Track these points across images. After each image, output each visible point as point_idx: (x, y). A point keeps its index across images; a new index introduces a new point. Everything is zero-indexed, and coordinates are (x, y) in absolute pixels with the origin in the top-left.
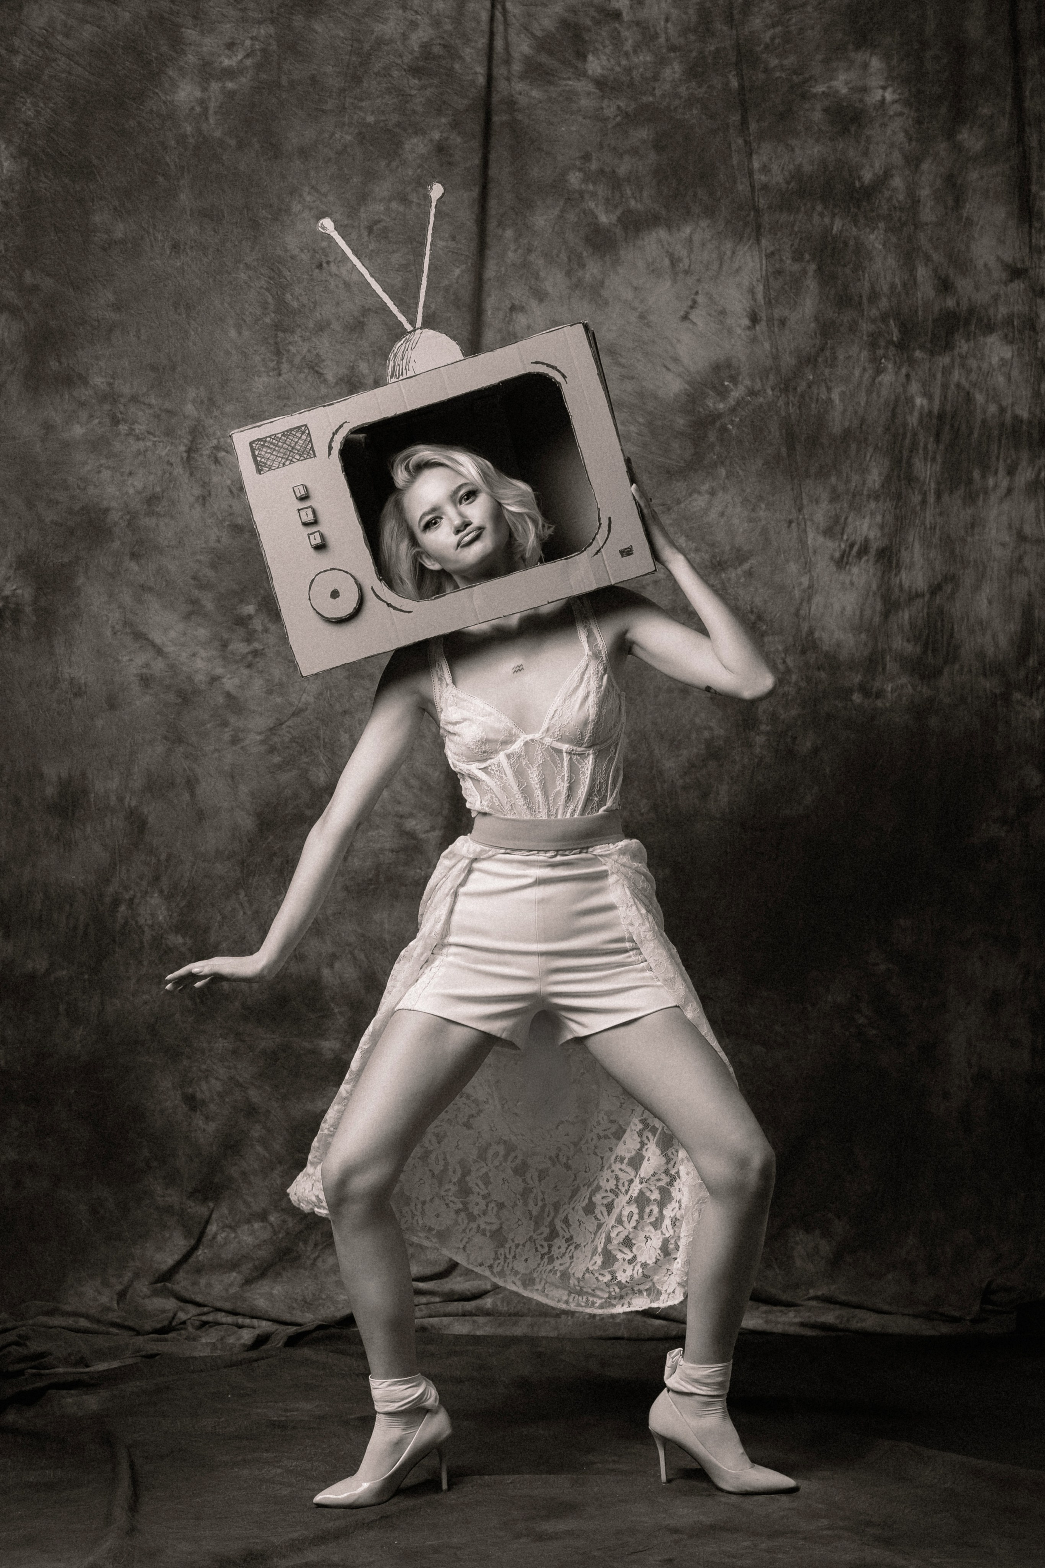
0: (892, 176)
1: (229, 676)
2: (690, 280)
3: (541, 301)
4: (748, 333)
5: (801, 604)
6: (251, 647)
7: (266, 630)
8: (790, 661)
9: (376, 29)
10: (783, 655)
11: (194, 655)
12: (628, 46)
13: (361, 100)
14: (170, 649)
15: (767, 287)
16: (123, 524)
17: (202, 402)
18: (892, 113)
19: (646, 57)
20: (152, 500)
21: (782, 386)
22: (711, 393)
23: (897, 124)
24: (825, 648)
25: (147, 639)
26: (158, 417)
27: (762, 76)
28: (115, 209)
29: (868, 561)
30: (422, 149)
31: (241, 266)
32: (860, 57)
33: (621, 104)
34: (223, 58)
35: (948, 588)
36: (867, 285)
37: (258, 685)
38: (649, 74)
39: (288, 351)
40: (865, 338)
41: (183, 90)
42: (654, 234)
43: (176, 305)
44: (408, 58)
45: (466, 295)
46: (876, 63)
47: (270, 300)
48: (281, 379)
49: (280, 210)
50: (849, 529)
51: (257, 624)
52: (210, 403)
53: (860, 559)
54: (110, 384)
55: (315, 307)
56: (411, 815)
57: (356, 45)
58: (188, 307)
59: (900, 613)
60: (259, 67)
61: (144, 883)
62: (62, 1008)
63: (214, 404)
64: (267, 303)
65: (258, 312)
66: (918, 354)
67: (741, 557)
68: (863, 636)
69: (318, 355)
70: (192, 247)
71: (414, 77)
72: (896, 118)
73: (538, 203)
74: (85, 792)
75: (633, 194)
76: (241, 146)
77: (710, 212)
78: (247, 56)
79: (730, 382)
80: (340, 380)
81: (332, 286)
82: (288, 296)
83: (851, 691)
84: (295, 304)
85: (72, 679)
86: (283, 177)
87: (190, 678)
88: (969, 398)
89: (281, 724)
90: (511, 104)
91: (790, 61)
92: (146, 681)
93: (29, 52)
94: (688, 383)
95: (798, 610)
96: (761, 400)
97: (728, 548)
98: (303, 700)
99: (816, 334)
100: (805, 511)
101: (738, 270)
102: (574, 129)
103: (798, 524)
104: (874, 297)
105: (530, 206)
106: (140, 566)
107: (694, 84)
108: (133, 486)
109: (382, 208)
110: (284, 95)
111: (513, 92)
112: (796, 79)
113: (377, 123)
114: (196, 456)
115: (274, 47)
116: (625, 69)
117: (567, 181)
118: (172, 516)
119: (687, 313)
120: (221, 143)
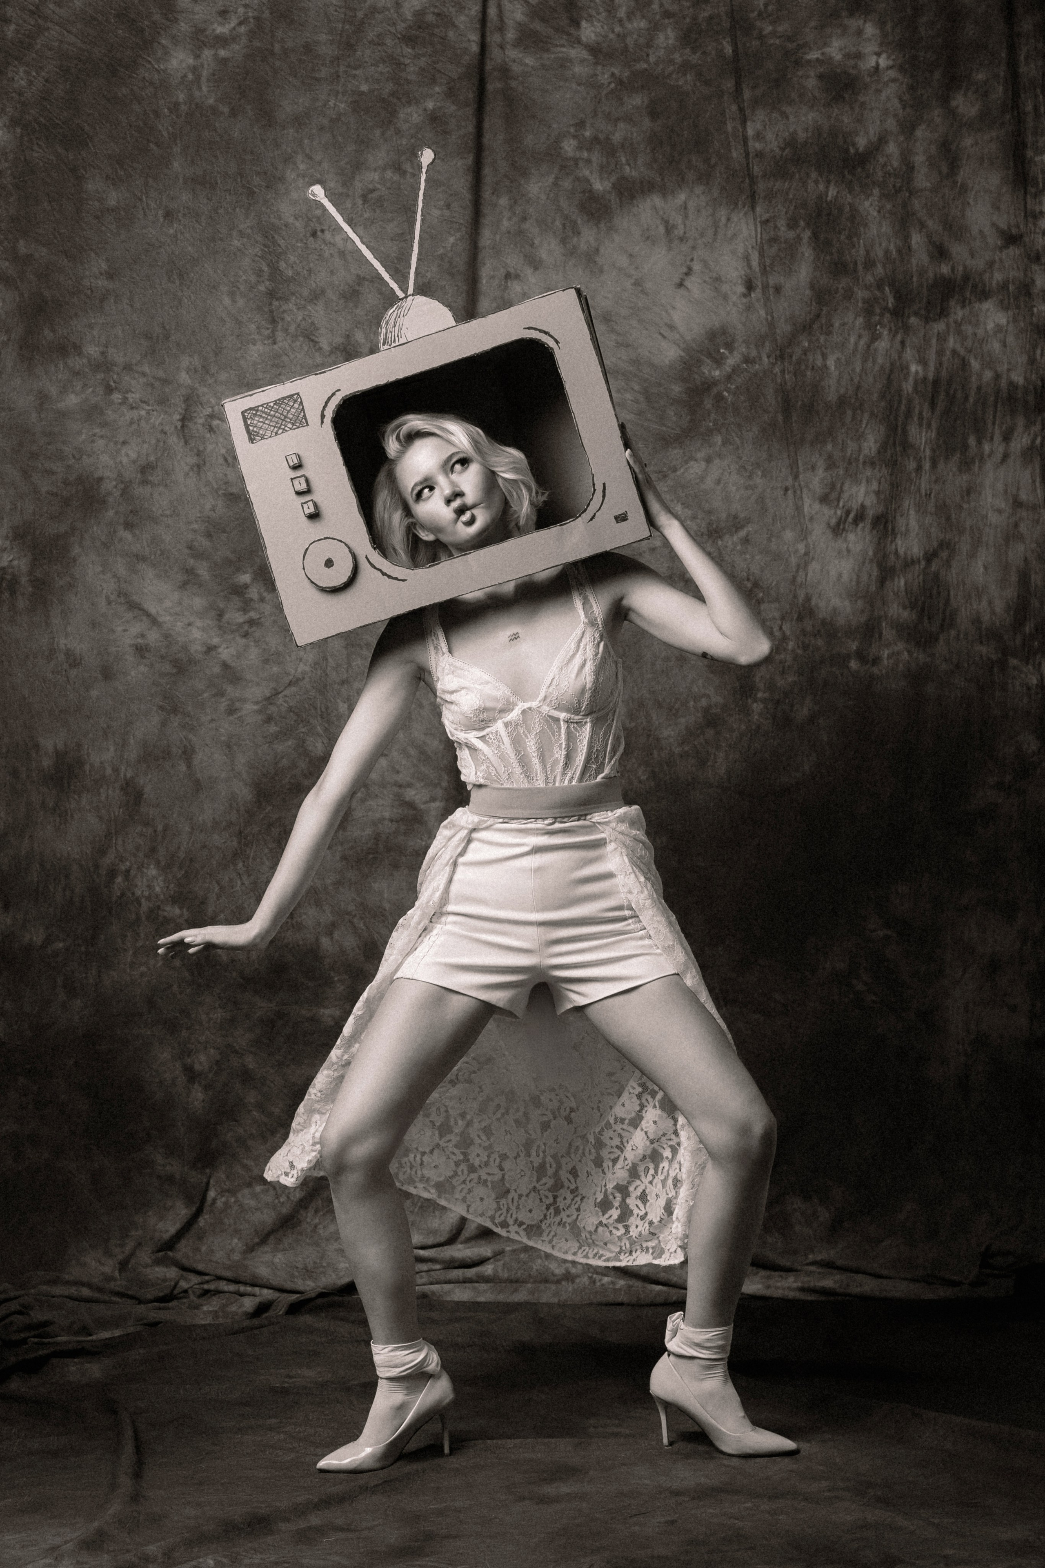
0: (887, 142)
1: (224, 646)
2: (685, 248)
3: (536, 269)
4: (744, 300)
5: (797, 571)
6: (247, 617)
7: (262, 600)
8: (786, 627)
10: (780, 622)
11: (189, 625)
12: (622, 13)
13: (355, 69)
14: (165, 618)
15: (762, 255)
16: (117, 493)
17: (196, 371)
18: (886, 80)
19: (638, 24)
20: (146, 469)
21: (778, 353)
22: (708, 361)
23: (890, 91)
24: (822, 615)
26: (152, 385)
27: (756, 43)
28: (108, 177)
29: (864, 527)
30: (416, 118)
31: (235, 233)
32: (853, 23)
33: (616, 71)
34: (215, 25)
35: (944, 554)
36: (862, 252)
37: (254, 654)
38: (642, 41)
39: (283, 319)
40: (860, 305)
41: (176, 57)
42: (649, 201)
44: (401, 26)
45: (461, 262)
46: (870, 30)
47: (266, 269)
48: (276, 347)
49: (275, 178)
50: (845, 496)
51: (253, 593)
52: (204, 371)
53: (857, 525)
55: (309, 275)
56: (409, 785)
57: (349, 13)
58: (181, 276)
59: (896, 579)
60: (252, 35)
61: (141, 854)
63: (207, 372)
64: (261, 271)
65: (253, 279)
66: (913, 320)
67: (736, 524)
68: (860, 603)
69: (313, 323)
71: (407, 45)
72: (890, 84)
73: (533, 171)
74: (80, 763)
75: (627, 160)
76: (234, 113)
77: (705, 178)
78: (240, 24)
79: (726, 349)
80: (335, 350)
81: (327, 255)
82: (282, 265)
83: (849, 656)
84: (290, 273)
85: (68, 650)
86: (277, 145)
87: (185, 648)
88: (964, 364)
89: (278, 693)
90: (505, 71)
91: (783, 27)
92: (141, 650)
93: (21, 22)
94: (683, 350)
95: (794, 578)
96: (757, 367)
97: (724, 516)
98: (299, 670)
99: (811, 301)
100: (801, 477)
101: (733, 237)
102: (568, 96)
103: (795, 492)
104: (869, 264)
105: (525, 173)
106: (134, 535)
107: (688, 51)
108: (127, 455)
109: (376, 176)
110: (278, 63)
111: (507, 60)
112: (790, 46)
113: (371, 91)
114: (190, 425)
115: (267, 14)
116: (619, 35)
117: (561, 148)
118: (166, 485)
119: (682, 280)
120: (214, 110)
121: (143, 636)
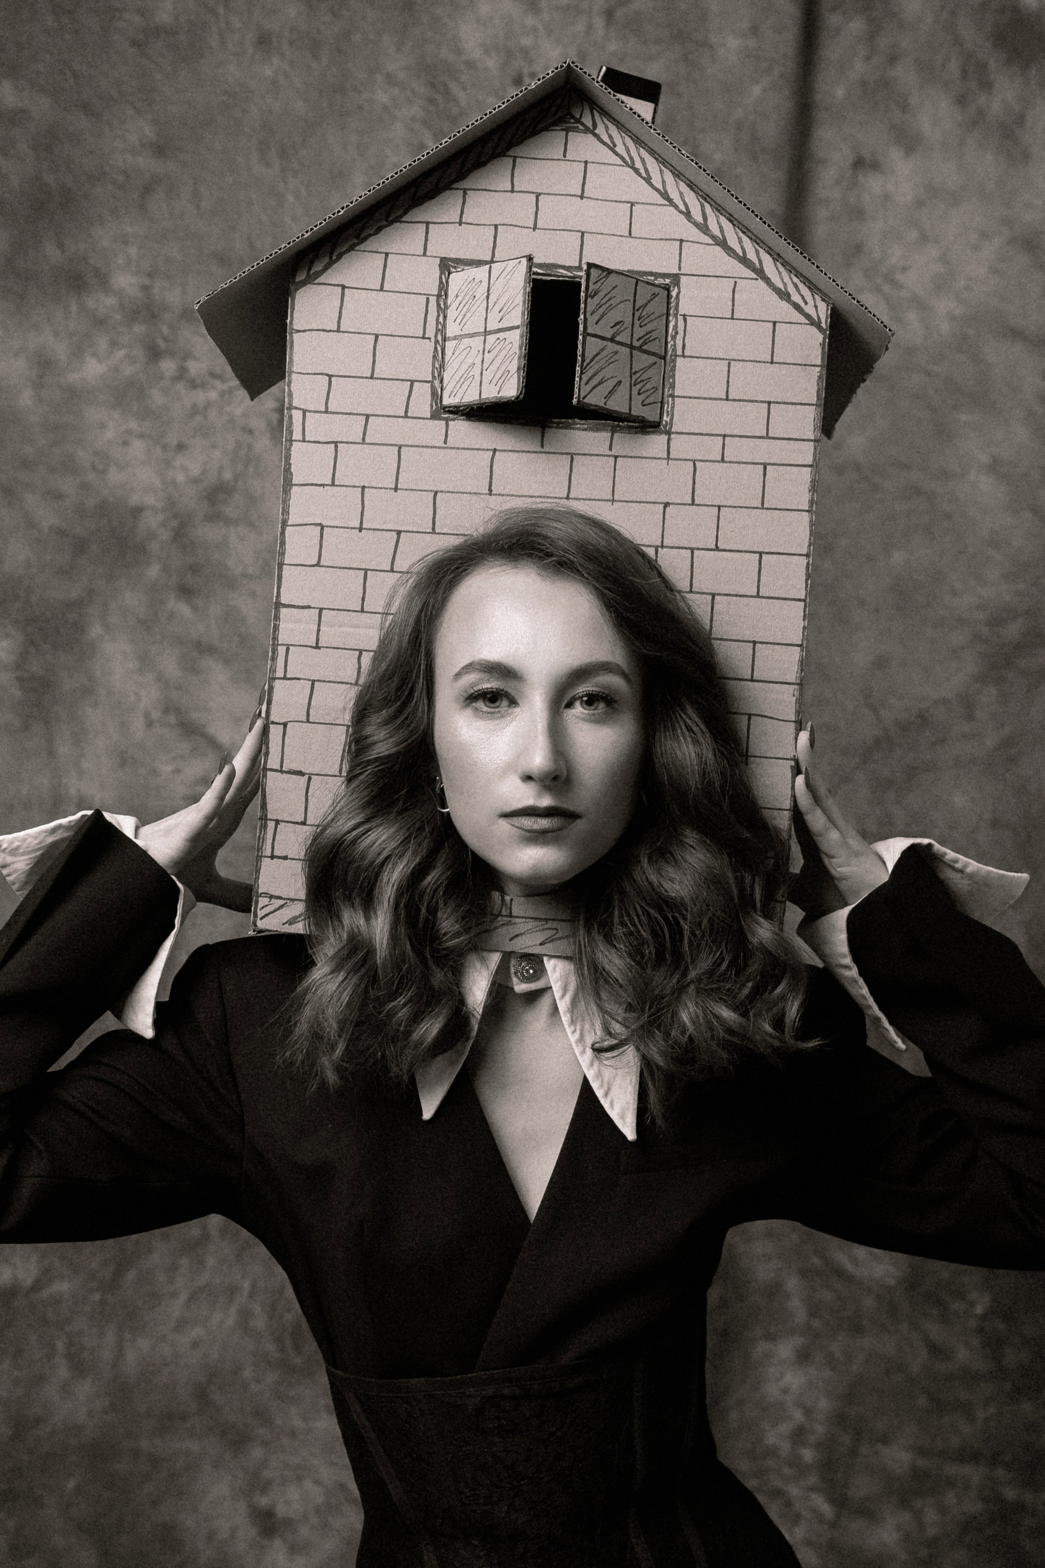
25: (204, 735)
54: (145, 288)
62: (60, 1345)
70: (291, 43)
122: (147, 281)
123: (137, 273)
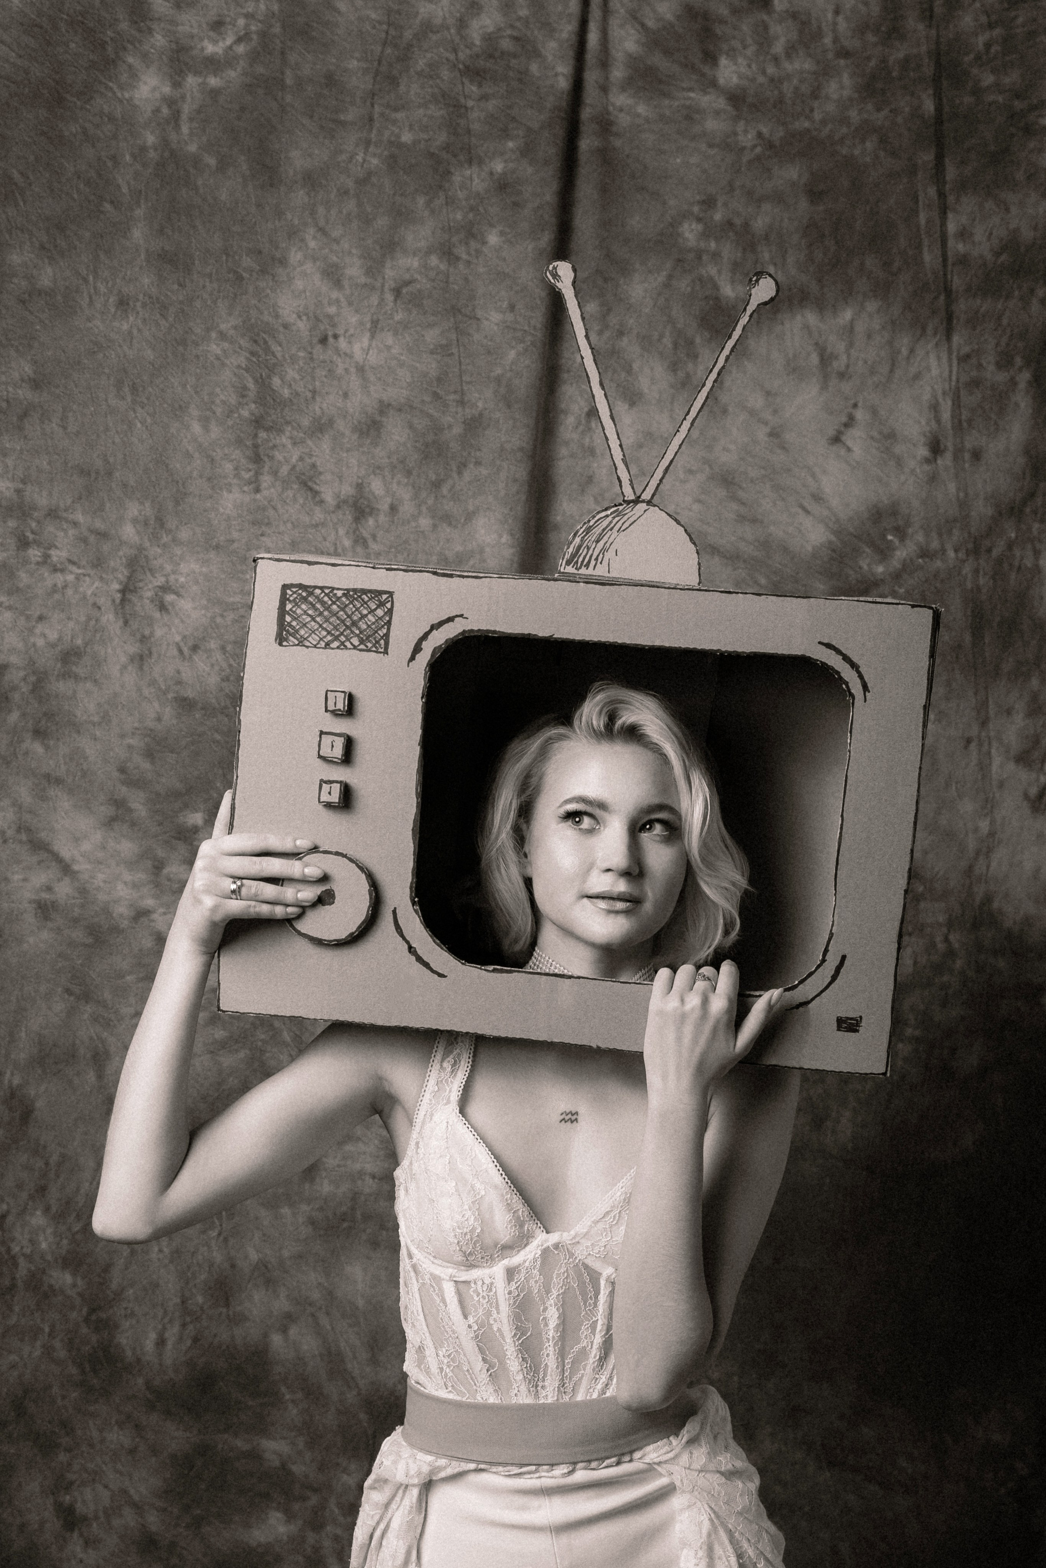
1: (161, 910)
2: (846, 387)
3: (632, 404)
4: (926, 467)
5: (976, 859)
8: (954, 939)
9: (422, 10)
10: (945, 930)
11: (114, 877)
12: (778, 48)
13: (396, 110)
14: (81, 867)
15: (957, 404)
16: (25, 689)
17: (146, 524)
19: (801, 65)
20: (69, 656)
21: (970, 546)
22: (867, 550)
24: (1008, 924)
25: (50, 851)
26: (85, 540)
27: (968, 100)
28: (42, 247)
30: (479, 184)
31: (214, 335)
33: (765, 130)
34: (205, 42)
38: (805, 89)
39: (271, 458)
41: (145, 83)
42: (799, 317)
43: (119, 385)
44: (465, 53)
47: (251, 385)
48: (258, 496)
49: (273, 259)
52: (157, 526)
54: (19, 491)
55: (313, 398)
57: (392, 32)
58: (134, 389)
60: (254, 57)
61: (24, 1194)
63: (162, 525)
64: (245, 388)
65: (233, 400)
69: (314, 466)
70: (145, 305)
71: (472, 81)
73: (637, 266)
76: (223, 165)
77: (882, 290)
78: (239, 40)
79: (895, 536)
80: (341, 504)
81: (340, 371)
82: (276, 381)
84: (286, 393)
86: (279, 214)
87: (106, 911)
90: (605, 125)
91: (1011, 79)
92: (44, 910)
94: (834, 533)
95: (971, 868)
96: (938, 563)
99: (1024, 474)
100: (991, 726)
101: (917, 376)
102: (693, 160)
103: (980, 745)
105: (625, 270)
106: (47, 748)
107: (870, 107)
108: (44, 636)
109: (415, 263)
110: (289, 98)
111: (611, 108)
112: (1018, 105)
113: (415, 142)
114: (134, 598)
115: (277, 29)
116: (772, 80)
117: (678, 235)
118: (95, 681)
119: (840, 433)
120: (196, 161)
121: (49, 889)
122: (21, 486)
123: (13, 479)
